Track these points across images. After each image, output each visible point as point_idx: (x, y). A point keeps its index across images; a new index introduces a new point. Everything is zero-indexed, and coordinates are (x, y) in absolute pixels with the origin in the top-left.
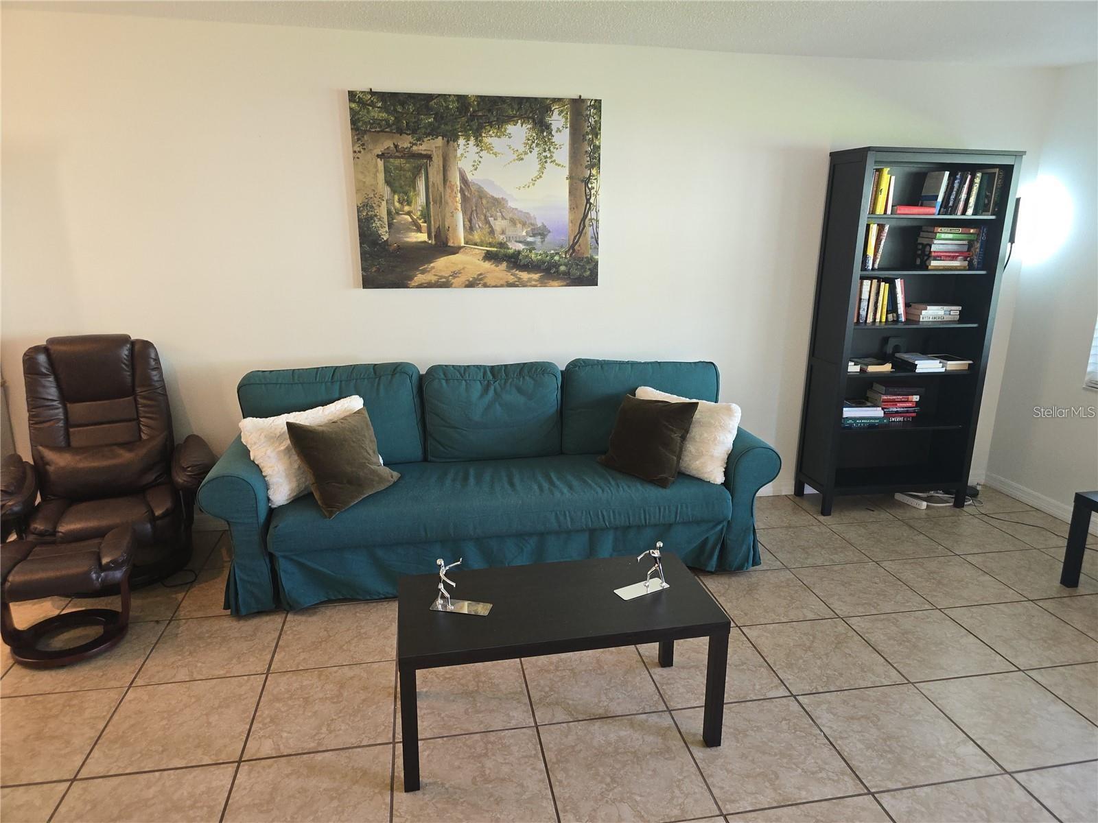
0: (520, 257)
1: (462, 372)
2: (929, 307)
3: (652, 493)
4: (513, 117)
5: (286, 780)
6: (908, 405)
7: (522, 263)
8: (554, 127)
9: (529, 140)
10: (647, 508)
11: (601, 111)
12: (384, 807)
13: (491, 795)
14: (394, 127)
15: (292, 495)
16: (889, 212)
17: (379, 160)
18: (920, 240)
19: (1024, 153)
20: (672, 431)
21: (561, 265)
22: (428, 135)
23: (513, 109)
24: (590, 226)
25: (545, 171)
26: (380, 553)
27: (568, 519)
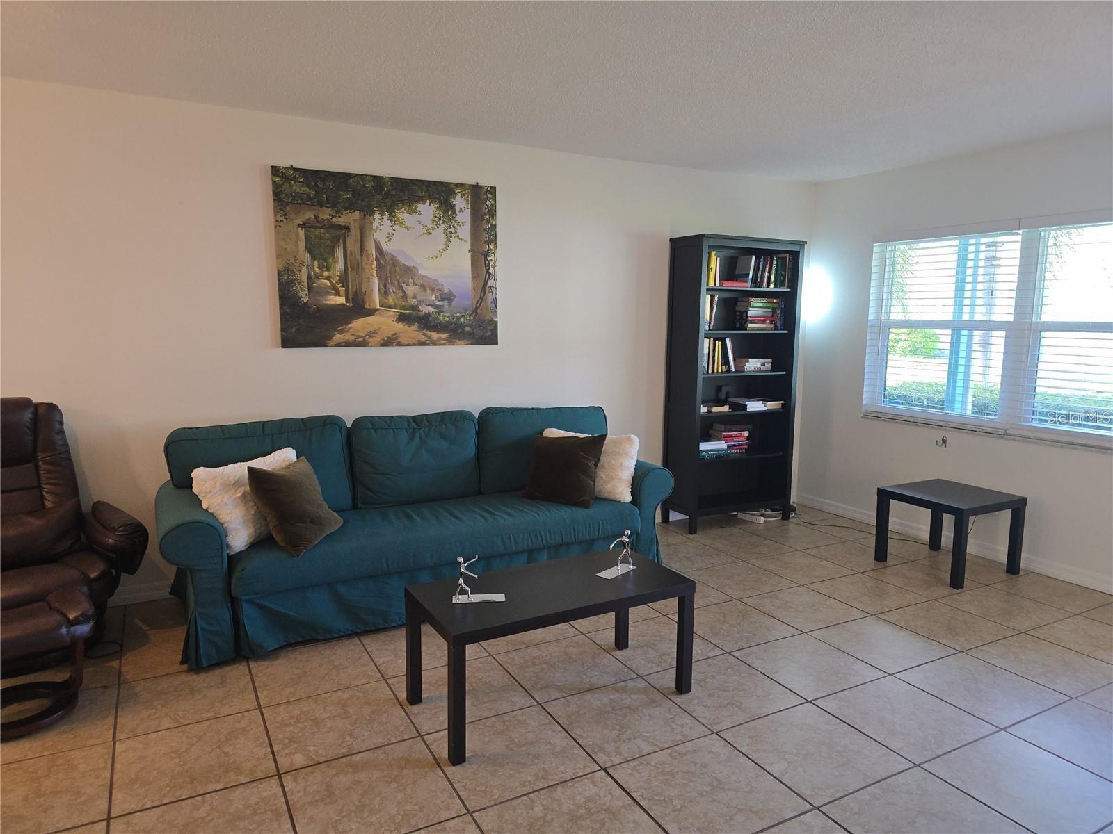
0: (430, 319)
1: (388, 422)
2: (750, 360)
3: (579, 513)
4: (422, 197)
5: (335, 778)
6: (741, 439)
7: (431, 324)
8: (457, 208)
9: (436, 217)
10: (576, 527)
11: (495, 196)
12: (440, 779)
13: (529, 754)
14: (315, 200)
15: (250, 541)
16: (717, 285)
17: (300, 229)
18: (737, 309)
19: (806, 242)
20: (588, 459)
21: (466, 326)
22: (346, 209)
23: (422, 190)
24: (490, 292)
25: (450, 244)
26: (342, 589)
27: (512, 541)
